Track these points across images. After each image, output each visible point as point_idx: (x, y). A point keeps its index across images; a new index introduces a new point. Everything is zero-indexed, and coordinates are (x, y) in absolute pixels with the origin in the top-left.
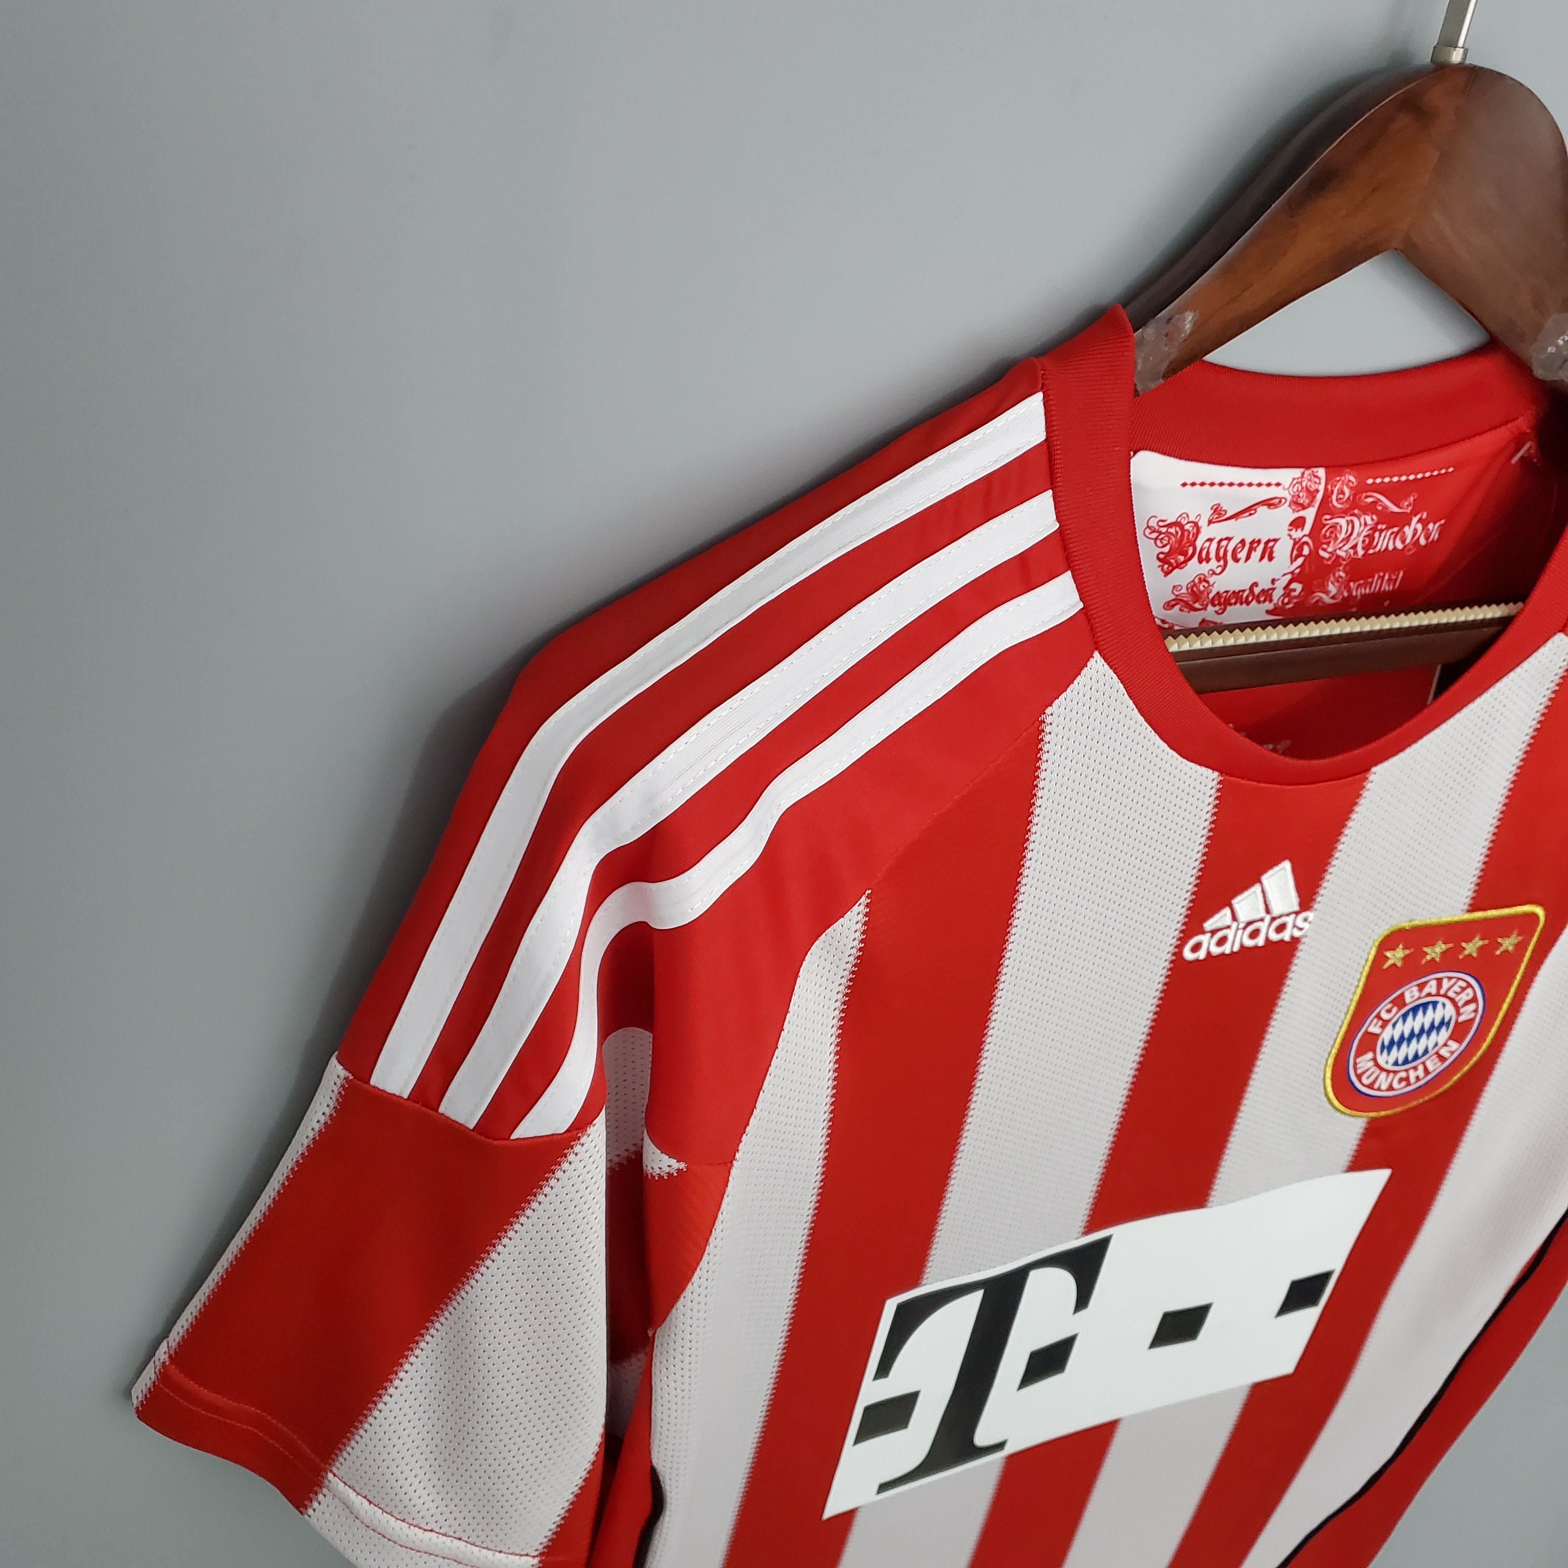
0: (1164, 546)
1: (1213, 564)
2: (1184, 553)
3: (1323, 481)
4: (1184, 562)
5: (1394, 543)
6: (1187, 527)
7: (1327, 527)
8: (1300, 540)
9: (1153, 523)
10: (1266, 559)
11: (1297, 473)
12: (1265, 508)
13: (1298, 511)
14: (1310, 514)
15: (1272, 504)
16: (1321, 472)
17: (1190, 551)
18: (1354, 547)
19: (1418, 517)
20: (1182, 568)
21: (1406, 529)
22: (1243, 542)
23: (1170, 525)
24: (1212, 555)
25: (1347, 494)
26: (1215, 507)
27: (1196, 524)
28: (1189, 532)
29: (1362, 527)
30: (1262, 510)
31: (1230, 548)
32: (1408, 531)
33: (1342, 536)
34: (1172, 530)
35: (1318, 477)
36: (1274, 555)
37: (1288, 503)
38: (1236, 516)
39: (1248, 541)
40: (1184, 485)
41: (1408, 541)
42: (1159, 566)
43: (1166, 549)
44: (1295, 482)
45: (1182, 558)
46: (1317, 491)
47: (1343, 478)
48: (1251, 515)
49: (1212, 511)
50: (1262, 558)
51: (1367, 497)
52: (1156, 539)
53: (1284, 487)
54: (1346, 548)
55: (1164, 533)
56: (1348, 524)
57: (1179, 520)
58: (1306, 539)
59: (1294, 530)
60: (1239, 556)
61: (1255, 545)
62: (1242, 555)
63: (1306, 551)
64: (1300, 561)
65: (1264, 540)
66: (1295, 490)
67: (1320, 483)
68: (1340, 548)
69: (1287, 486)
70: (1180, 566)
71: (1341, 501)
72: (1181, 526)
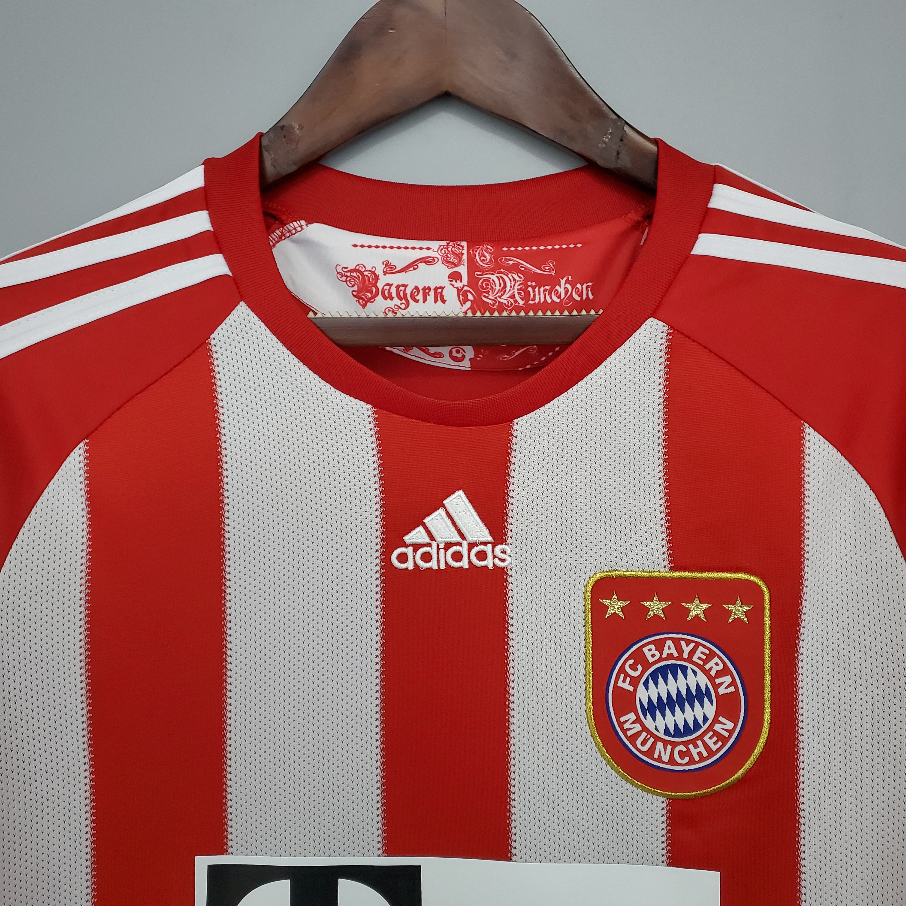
0: (353, 286)
1: (396, 301)
2: (371, 292)
3: (465, 248)
4: (371, 298)
5: (551, 298)
6: (366, 273)
7: (481, 280)
8: (462, 288)
9: (339, 269)
10: (439, 302)
11: (444, 243)
12: (424, 264)
13: (452, 268)
14: (463, 270)
15: (428, 262)
16: (464, 244)
17: (374, 291)
18: (513, 296)
19: (565, 279)
20: (372, 302)
21: (557, 287)
22: (416, 288)
23: (351, 271)
24: (394, 295)
25: (488, 258)
26: (385, 263)
27: (373, 273)
28: (369, 278)
29: (513, 283)
30: (422, 265)
31: (408, 291)
32: (561, 290)
33: (497, 288)
34: (355, 274)
35: (461, 246)
36: (445, 298)
37: (440, 261)
38: (404, 270)
39: (421, 288)
40: (355, 246)
41: (563, 296)
42: (356, 301)
43: (356, 288)
44: (440, 248)
45: (369, 295)
46: (463, 254)
47: (481, 247)
48: (415, 269)
49: (384, 266)
50: (436, 301)
51: (507, 260)
52: (346, 281)
53: (433, 250)
54: (505, 297)
55: (349, 277)
56: (499, 280)
57: (357, 268)
58: (466, 288)
59: (454, 281)
60: (417, 298)
61: (427, 291)
62: (420, 297)
63: (470, 297)
64: (468, 304)
65: (432, 287)
66: (443, 252)
67: (463, 249)
68: (500, 297)
69: (436, 250)
70: (369, 300)
71: (486, 262)
72: (361, 273)
